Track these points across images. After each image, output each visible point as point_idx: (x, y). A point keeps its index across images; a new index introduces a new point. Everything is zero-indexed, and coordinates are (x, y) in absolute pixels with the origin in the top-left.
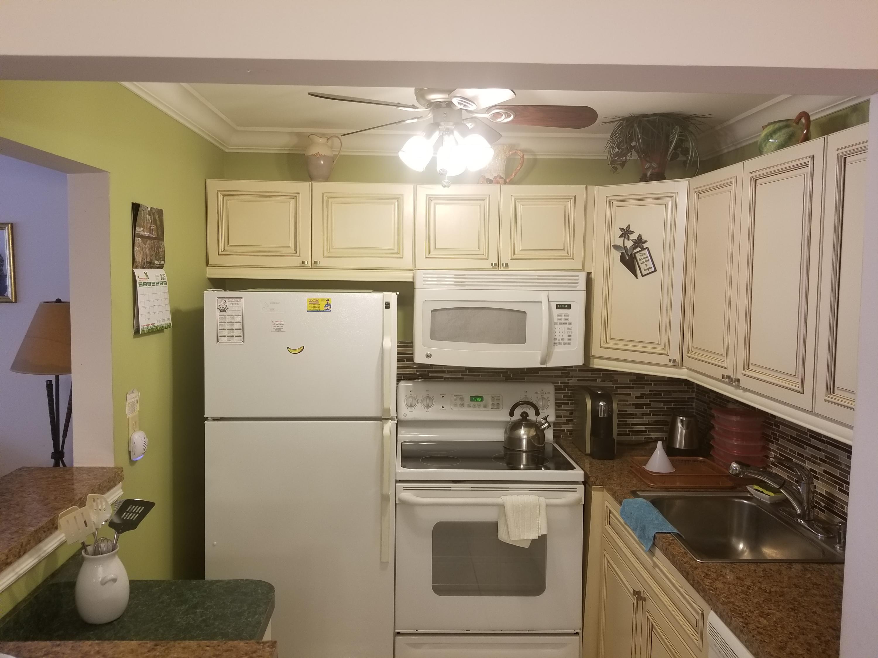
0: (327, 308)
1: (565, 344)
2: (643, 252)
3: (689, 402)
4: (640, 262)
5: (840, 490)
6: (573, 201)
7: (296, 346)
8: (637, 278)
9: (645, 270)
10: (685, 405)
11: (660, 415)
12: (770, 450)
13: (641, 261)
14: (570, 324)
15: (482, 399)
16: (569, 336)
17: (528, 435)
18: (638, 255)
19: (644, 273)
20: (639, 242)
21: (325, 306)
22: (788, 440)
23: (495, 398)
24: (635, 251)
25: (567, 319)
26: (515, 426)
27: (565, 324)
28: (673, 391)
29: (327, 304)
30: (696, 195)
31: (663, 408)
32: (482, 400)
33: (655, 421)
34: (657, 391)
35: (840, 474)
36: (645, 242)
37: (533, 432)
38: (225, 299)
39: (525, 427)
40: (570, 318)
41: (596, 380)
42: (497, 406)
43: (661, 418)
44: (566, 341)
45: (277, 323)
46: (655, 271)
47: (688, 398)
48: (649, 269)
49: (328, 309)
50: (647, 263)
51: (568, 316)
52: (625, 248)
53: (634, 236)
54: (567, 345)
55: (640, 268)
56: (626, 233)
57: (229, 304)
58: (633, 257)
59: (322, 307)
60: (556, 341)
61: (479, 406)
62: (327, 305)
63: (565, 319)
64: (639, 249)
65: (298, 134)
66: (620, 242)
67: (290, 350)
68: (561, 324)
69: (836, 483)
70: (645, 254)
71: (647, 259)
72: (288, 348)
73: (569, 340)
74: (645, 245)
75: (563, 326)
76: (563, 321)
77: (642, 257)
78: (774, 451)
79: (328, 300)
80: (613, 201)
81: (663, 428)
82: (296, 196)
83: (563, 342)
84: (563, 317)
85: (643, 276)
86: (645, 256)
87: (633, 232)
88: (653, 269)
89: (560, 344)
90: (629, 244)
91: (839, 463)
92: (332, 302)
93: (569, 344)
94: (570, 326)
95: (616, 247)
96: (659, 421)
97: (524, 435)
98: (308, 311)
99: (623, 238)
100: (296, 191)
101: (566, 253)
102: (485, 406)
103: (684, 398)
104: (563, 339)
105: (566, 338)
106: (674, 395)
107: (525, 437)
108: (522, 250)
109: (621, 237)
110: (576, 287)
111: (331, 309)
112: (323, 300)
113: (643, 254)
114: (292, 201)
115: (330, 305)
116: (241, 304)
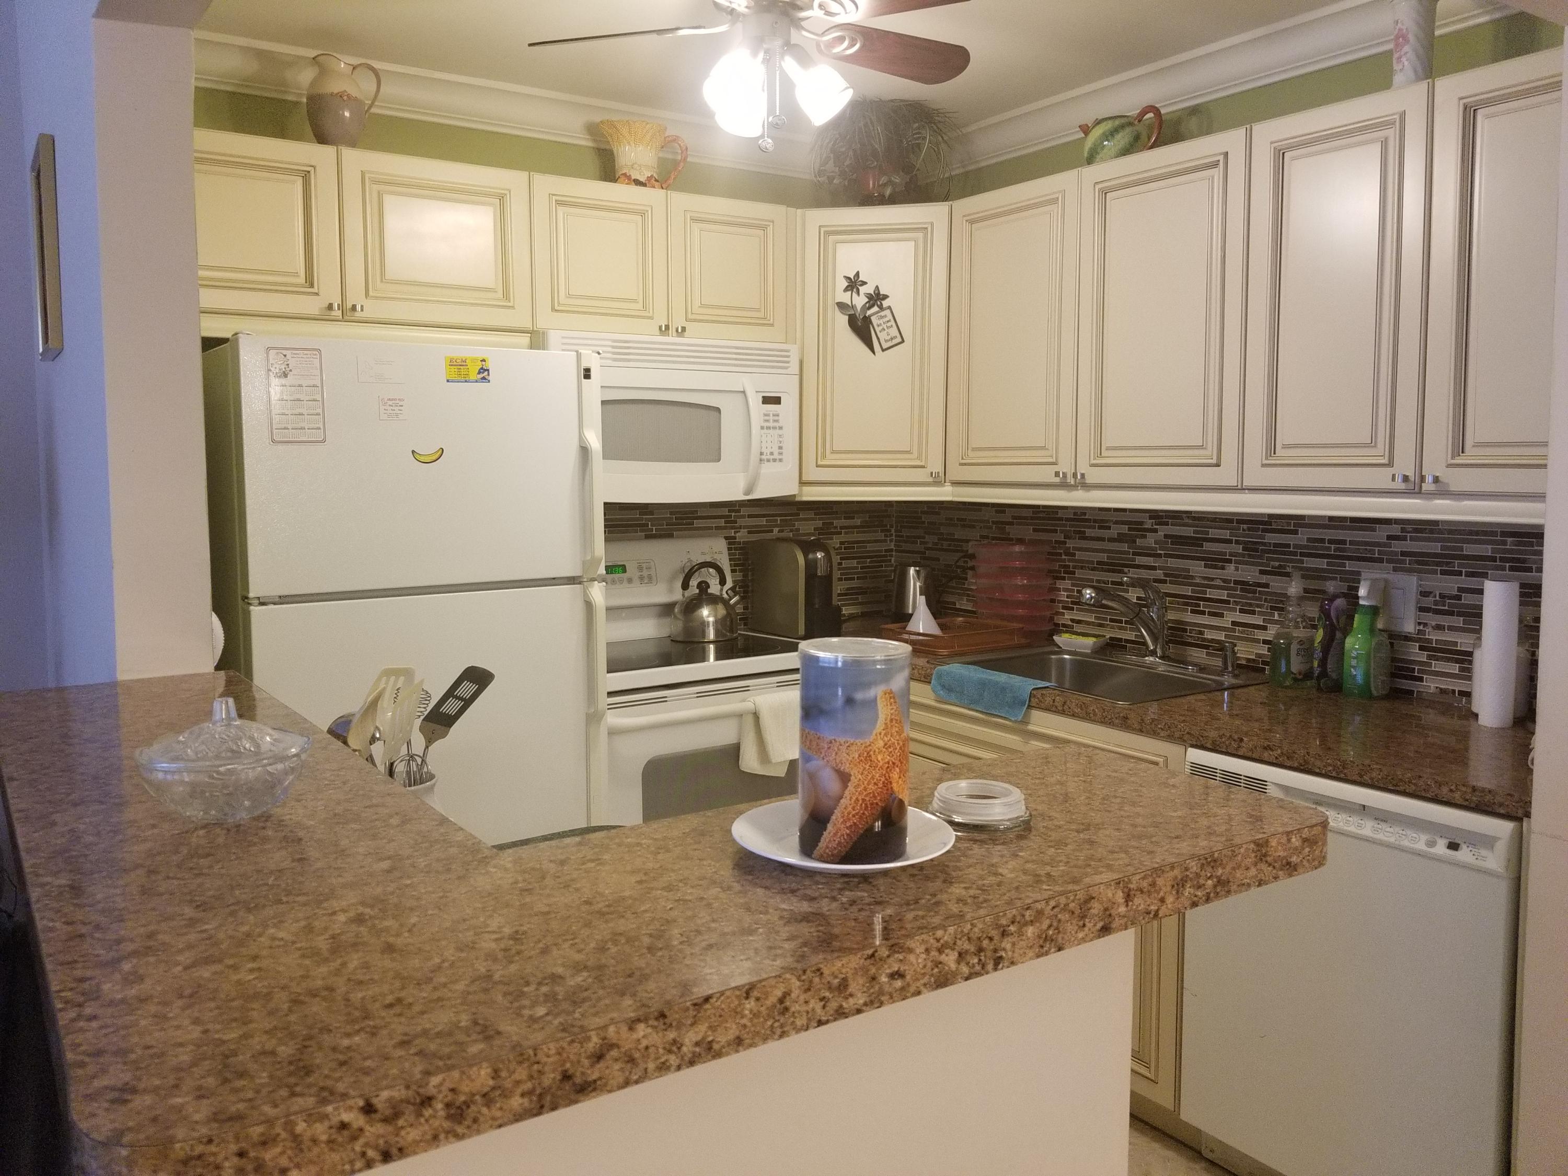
0: (482, 375)
1: (775, 460)
2: (883, 314)
3: (886, 556)
4: (878, 329)
5: (1193, 612)
6: (770, 229)
7: (427, 449)
8: (874, 352)
9: (886, 341)
10: (883, 561)
11: (853, 579)
12: (1059, 590)
13: (881, 328)
14: (781, 428)
15: (624, 568)
16: (780, 448)
17: (715, 616)
18: (873, 319)
19: (885, 346)
20: (876, 298)
21: (479, 373)
22: (1093, 569)
23: (644, 565)
24: (869, 313)
25: (777, 421)
26: (691, 606)
27: (774, 428)
28: (869, 542)
29: (482, 368)
30: (967, 226)
31: (856, 568)
32: (625, 571)
33: (848, 589)
34: (849, 542)
35: (1193, 592)
36: (885, 297)
37: (721, 611)
38: (285, 352)
39: (707, 605)
40: (780, 418)
41: (772, 531)
42: (647, 579)
43: (855, 584)
44: (776, 456)
45: (391, 403)
46: (903, 341)
47: (886, 551)
48: (892, 339)
49: (484, 378)
50: (890, 330)
51: (778, 415)
52: (853, 307)
53: (869, 289)
54: (777, 463)
55: (878, 338)
56: (854, 284)
57: (292, 362)
58: (867, 320)
59: (473, 375)
60: (763, 457)
61: (621, 581)
62: (483, 370)
63: (775, 421)
64: (875, 309)
65: (260, 54)
66: (845, 298)
67: (418, 457)
68: (768, 428)
69: (1187, 604)
70: (886, 316)
71: (889, 324)
72: (413, 452)
73: (781, 454)
74: (885, 303)
75: (771, 431)
76: (771, 424)
77: (881, 321)
78: (1066, 590)
79: (484, 360)
80: (828, 233)
81: (857, 599)
82: (309, 172)
83: (772, 457)
84: (771, 418)
85: (883, 350)
86: (887, 319)
87: (864, 283)
88: (899, 340)
89: (768, 461)
90: (860, 301)
91: (1192, 577)
92: (489, 365)
93: (781, 460)
94: (780, 432)
95: (842, 306)
96: (852, 588)
97: (708, 617)
98: (448, 381)
99: (850, 293)
100: (307, 162)
101: (761, 315)
102: (630, 581)
103: (881, 551)
104: (772, 454)
105: (776, 451)
106: (870, 547)
107: (711, 619)
108: (702, 306)
109: (846, 290)
110: (786, 368)
111: (490, 378)
112: (474, 360)
113: (882, 317)
114: (299, 182)
115: (488, 370)
116: (317, 362)
